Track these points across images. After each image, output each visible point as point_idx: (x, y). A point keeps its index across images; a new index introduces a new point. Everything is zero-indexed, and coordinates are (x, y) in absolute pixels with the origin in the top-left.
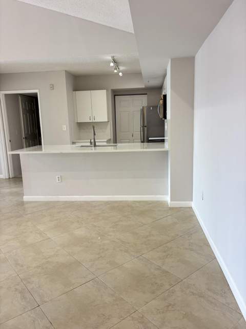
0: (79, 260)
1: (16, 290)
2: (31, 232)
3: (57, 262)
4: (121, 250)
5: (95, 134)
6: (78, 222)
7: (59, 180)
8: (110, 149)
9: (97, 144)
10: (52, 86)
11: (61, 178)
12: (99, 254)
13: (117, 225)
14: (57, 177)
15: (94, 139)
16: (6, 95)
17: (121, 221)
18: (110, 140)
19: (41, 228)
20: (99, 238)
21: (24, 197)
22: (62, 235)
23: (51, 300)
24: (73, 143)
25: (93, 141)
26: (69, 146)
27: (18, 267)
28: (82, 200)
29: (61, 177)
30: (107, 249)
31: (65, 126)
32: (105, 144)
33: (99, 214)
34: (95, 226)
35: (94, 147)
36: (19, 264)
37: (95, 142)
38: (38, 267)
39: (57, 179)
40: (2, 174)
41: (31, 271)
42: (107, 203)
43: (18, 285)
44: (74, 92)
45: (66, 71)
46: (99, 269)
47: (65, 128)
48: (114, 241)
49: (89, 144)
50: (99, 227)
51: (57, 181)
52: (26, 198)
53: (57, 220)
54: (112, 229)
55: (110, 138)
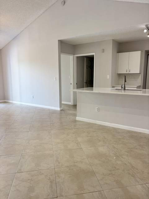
0: (94, 171)
1: (50, 179)
2: (73, 141)
3: (80, 167)
4: (129, 174)
5: (125, 81)
6: (104, 141)
7: (97, 110)
8: (139, 93)
9: (126, 88)
10: (103, 50)
11: (99, 110)
12: (110, 171)
13: (131, 151)
14: (96, 108)
15: (125, 85)
16: (77, 57)
17: (136, 149)
18: (140, 86)
19: (79, 139)
20: (115, 158)
21: (77, 117)
22: (90, 148)
23: (66, 196)
24: (113, 87)
25: (123, 86)
26: (110, 89)
27: (57, 163)
28: (111, 126)
29: (99, 108)
30: (118, 169)
31: (109, 76)
32: (136, 89)
33: (120, 139)
34: (114, 148)
35: (124, 90)
36: (58, 161)
37: (125, 87)
38: (67, 167)
39: (96, 109)
40: (70, 102)
41: (62, 169)
42: (129, 132)
43: (52, 175)
44: (118, 54)
45: (113, 40)
46: (106, 183)
47: (108, 77)
48: (125, 164)
49: (120, 88)
50: (117, 149)
51: (96, 111)
52: (78, 118)
53: (91, 136)
54: (127, 153)
55: (140, 85)
